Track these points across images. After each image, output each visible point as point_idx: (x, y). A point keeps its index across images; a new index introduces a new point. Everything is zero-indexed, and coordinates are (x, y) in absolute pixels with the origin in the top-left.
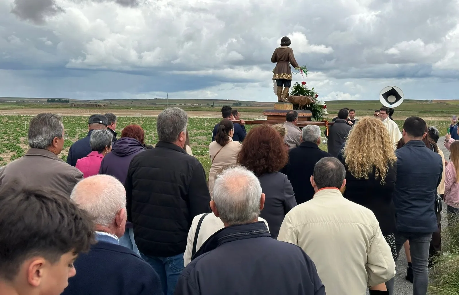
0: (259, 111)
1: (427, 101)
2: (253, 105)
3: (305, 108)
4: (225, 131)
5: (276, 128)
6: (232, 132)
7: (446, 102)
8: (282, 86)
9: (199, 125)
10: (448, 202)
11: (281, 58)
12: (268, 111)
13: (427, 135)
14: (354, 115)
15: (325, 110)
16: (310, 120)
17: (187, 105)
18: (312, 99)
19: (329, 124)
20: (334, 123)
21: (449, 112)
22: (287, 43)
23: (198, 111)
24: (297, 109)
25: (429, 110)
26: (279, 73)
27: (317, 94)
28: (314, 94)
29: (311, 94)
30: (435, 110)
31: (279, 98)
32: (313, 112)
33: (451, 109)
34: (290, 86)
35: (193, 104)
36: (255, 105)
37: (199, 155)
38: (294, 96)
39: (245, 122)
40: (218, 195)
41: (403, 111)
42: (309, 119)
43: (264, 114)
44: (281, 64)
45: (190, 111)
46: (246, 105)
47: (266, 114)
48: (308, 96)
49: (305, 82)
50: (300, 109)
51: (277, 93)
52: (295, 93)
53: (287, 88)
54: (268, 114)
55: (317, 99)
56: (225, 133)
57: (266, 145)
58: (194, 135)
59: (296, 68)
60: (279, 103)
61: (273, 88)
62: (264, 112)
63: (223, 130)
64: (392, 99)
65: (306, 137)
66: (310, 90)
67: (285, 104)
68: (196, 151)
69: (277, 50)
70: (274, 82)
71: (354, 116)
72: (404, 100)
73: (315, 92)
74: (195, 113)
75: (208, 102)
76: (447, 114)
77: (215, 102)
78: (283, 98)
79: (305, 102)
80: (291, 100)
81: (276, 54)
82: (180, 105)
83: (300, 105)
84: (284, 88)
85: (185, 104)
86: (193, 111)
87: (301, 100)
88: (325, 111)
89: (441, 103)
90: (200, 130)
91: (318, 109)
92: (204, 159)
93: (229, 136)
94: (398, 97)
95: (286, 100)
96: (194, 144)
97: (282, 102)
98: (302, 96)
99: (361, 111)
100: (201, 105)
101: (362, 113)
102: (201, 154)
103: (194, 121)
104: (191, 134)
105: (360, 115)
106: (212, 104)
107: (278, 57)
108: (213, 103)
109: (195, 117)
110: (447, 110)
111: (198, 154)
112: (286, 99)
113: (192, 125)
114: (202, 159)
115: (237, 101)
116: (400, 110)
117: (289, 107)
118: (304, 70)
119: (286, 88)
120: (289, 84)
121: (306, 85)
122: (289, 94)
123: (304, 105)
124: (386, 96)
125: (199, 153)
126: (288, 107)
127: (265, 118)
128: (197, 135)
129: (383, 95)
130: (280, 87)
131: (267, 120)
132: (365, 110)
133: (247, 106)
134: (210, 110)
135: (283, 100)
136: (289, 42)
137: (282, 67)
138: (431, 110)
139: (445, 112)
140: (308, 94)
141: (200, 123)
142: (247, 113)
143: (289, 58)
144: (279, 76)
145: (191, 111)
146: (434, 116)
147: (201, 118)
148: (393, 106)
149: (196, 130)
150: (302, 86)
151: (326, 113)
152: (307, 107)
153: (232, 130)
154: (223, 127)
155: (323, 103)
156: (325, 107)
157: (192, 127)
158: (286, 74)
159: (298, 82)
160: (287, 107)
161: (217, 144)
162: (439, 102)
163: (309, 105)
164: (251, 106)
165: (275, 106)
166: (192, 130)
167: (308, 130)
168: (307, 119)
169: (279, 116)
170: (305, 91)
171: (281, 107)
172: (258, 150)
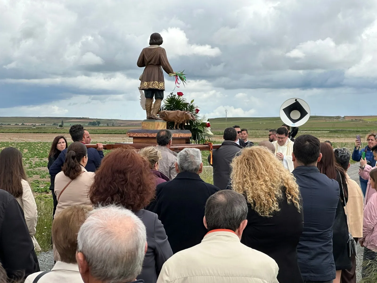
0: (124, 132)
1: (338, 118)
2: (116, 125)
3: (182, 127)
4: (76, 159)
5: (145, 154)
6: (86, 160)
7: (362, 119)
8: (152, 98)
9: (42, 152)
10: (369, 244)
11: (150, 61)
12: (134, 132)
13: (322, 157)
14: (246, 135)
15: (209, 129)
16: (190, 143)
17: (26, 125)
18: (191, 115)
19: (214, 147)
20: (221, 146)
21: (366, 131)
22: (158, 41)
23: (40, 133)
24: (171, 129)
25: (341, 129)
26: (148, 80)
27: (198, 109)
28: (194, 108)
29: (189, 108)
30: (349, 129)
31: (149, 114)
32: (193, 132)
33: (369, 128)
34: (163, 98)
35: (34, 124)
36: (119, 125)
37: (42, 192)
38: (168, 111)
39: (103, 146)
40: (97, 243)
41: (309, 130)
42: (187, 141)
43: (129, 135)
44: (150, 69)
45: (30, 133)
46: (106, 125)
47: (131, 135)
48: (187, 111)
49: (182, 93)
50: (176, 128)
51: (146, 108)
52: (168, 107)
53: (159, 101)
54: (135, 136)
55: (198, 115)
56: (75, 162)
57: (121, 176)
58: (35, 165)
59: (170, 74)
60: (149, 121)
61: (140, 101)
62: (129, 133)
63: (73, 157)
64: (296, 114)
65: (186, 165)
66: (188, 104)
67: (156, 122)
68: (38, 187)
69: (145, 50)
70: (141, 92)
71: (246, 137)
72: (310, 116)
73: (195, 106)
74: (37, 136)
75: (55, 121)
76: (363, 133)
77: (64, 121)
78: (154, 113)
79: (182, 118)
80: (164, 117)
81: (144, 55)
82: (16, 125)
83: (176, 123)
84: (154, 100)
85: (23, 124)
86: (34, 133)
87: (177, 116)
88: (209, 131)
89: (356, 120)
90: (43, 159)
91: (199, 128)
92: (49, 198)
93: (81, 166)
94: (303, 113)
95: (157, 117)
96: (35, 177)
97: (153, 119)
98: (179, 111)
99: (256, 131)
100: (45, 125)
101: (258, 134)
102: (45, 191)
103: (35, 146)
104: (31, 164)
105: (256, 136)
106: (61, 124)
107: (146, 60)
108: (62, 122)
109: (36, 141)
110: (363, 129)
111: (40, 191)
112: (158, 115)
113: (32, 152)
114: (46, 198)
115: (95, 119)
116: (306, 129)
117: (162, 126)
118: (181, 77)
119: (157, 100)
120: (160, 95)
121: (183, 96)
122: (161, 108)
123: (181, 122)
124: (288, 110)
125: (42, 190)
126: (160, 126)
127: (131, 141)
128: (39, 166)
129: (285, 110)
130: (149, 100)
131: (132, 143)
132: (262, 130)
133: (108, 125)
134: (58, 131)
135: (154, 116)
136: (160, 40)
137: (152, 72)
138: (343, 129)
139: (361, 132)
140: (186, 109)
141: (43, 150)
142: (108, 135)
143: (161, 61)
144: (148, 85)
145: (32, 134)
146: (348, 137)
147: (45, 143)
148: (297, 125)
149: (38, 159)
150: (178, 98)
151: (210, 133)
152: (185, 126)
153: (86, 157)
154: (73, 153)
155: (205, 120)
156: (208, 125)
157: (32, 154)
158: (157, 82)
159: (172, 93)
160: (158, 125)
161: (66, 177)
162: (354, 119)
163: (187, 123)
164: (113, 126)
165: (143, 125)
166: (33, 158)
167: (188, 155)
168: (185, 141)
169: (148, 138)
170: (182, 105)
171: (151, 125)
172: (110, 183)
